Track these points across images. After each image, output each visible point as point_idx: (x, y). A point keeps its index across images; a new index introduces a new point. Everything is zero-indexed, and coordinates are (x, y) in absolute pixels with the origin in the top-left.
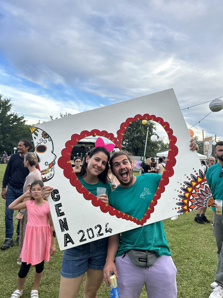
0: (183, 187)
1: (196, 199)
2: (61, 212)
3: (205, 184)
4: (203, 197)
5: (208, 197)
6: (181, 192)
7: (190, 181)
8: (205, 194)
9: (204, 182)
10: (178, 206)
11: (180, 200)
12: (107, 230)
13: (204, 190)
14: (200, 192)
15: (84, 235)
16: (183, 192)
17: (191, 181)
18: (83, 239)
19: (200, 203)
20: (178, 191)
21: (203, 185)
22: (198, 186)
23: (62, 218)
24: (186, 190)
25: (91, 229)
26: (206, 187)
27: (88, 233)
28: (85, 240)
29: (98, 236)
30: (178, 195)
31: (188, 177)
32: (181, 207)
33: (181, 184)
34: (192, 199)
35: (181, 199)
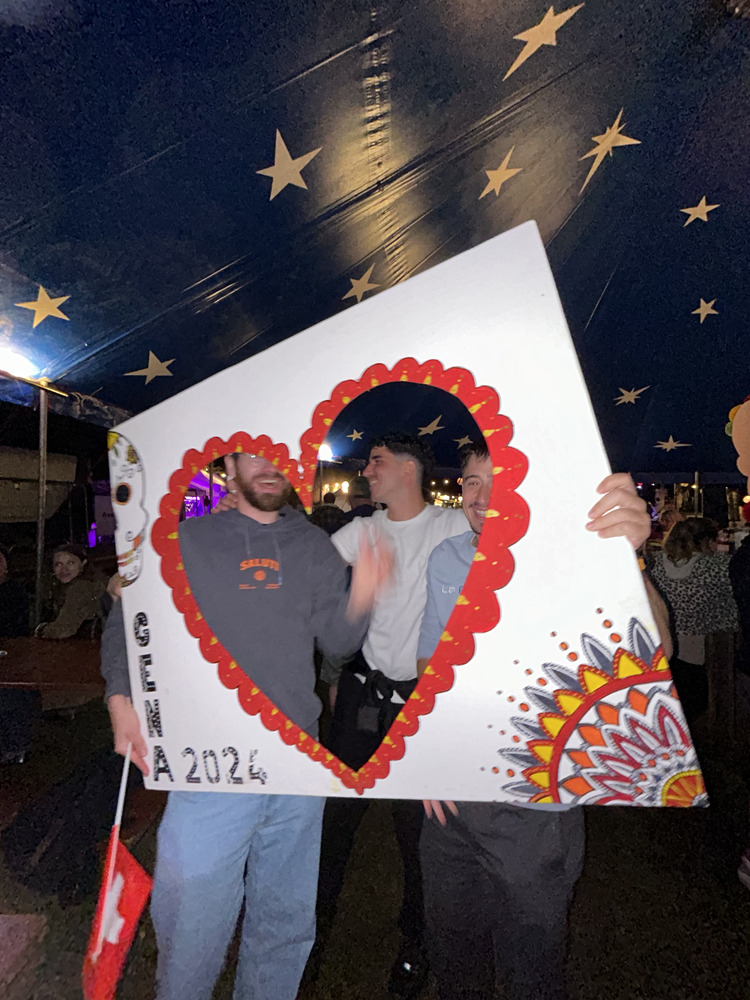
0: (536, 685)
1: (604, 757)
2: (150, 679)
3: (658, 697)
4: (639, 755)
5: (667, 763)
6: (524, 707)
7: (573, 667)
8: (651, 743)
9: (650, 686)
10: (505, 764)
11: (516, 739)
12: (254, 771)
13: (649, 719)
14: (623, 729)
15: (195, 766)
16: (536, 709)
17: (582, 668)
18: (194, 776)
19: (619, 777)
20: (511, 699)
21: (648, 698)
22: (617, 697)
23: (151, 696)
24: (551, 705)
25: (212, 754)
26: (663, 711)
27: (205, 762)
28: (197, 780)
29: (229, 782)
30: (513, 719)
31: (564, 646)
32: (518, 769)
33: (529, 672)
34: (575, 751)
35: (525, 739)
